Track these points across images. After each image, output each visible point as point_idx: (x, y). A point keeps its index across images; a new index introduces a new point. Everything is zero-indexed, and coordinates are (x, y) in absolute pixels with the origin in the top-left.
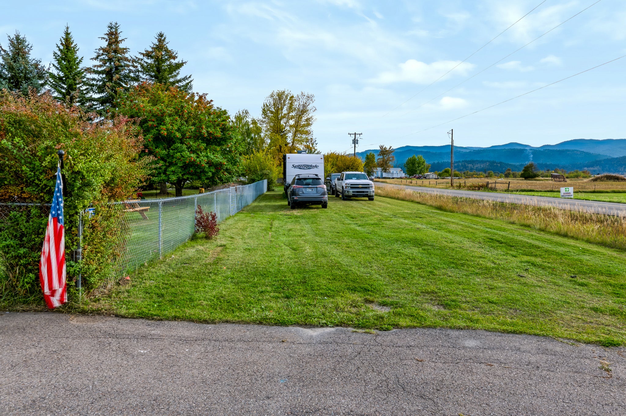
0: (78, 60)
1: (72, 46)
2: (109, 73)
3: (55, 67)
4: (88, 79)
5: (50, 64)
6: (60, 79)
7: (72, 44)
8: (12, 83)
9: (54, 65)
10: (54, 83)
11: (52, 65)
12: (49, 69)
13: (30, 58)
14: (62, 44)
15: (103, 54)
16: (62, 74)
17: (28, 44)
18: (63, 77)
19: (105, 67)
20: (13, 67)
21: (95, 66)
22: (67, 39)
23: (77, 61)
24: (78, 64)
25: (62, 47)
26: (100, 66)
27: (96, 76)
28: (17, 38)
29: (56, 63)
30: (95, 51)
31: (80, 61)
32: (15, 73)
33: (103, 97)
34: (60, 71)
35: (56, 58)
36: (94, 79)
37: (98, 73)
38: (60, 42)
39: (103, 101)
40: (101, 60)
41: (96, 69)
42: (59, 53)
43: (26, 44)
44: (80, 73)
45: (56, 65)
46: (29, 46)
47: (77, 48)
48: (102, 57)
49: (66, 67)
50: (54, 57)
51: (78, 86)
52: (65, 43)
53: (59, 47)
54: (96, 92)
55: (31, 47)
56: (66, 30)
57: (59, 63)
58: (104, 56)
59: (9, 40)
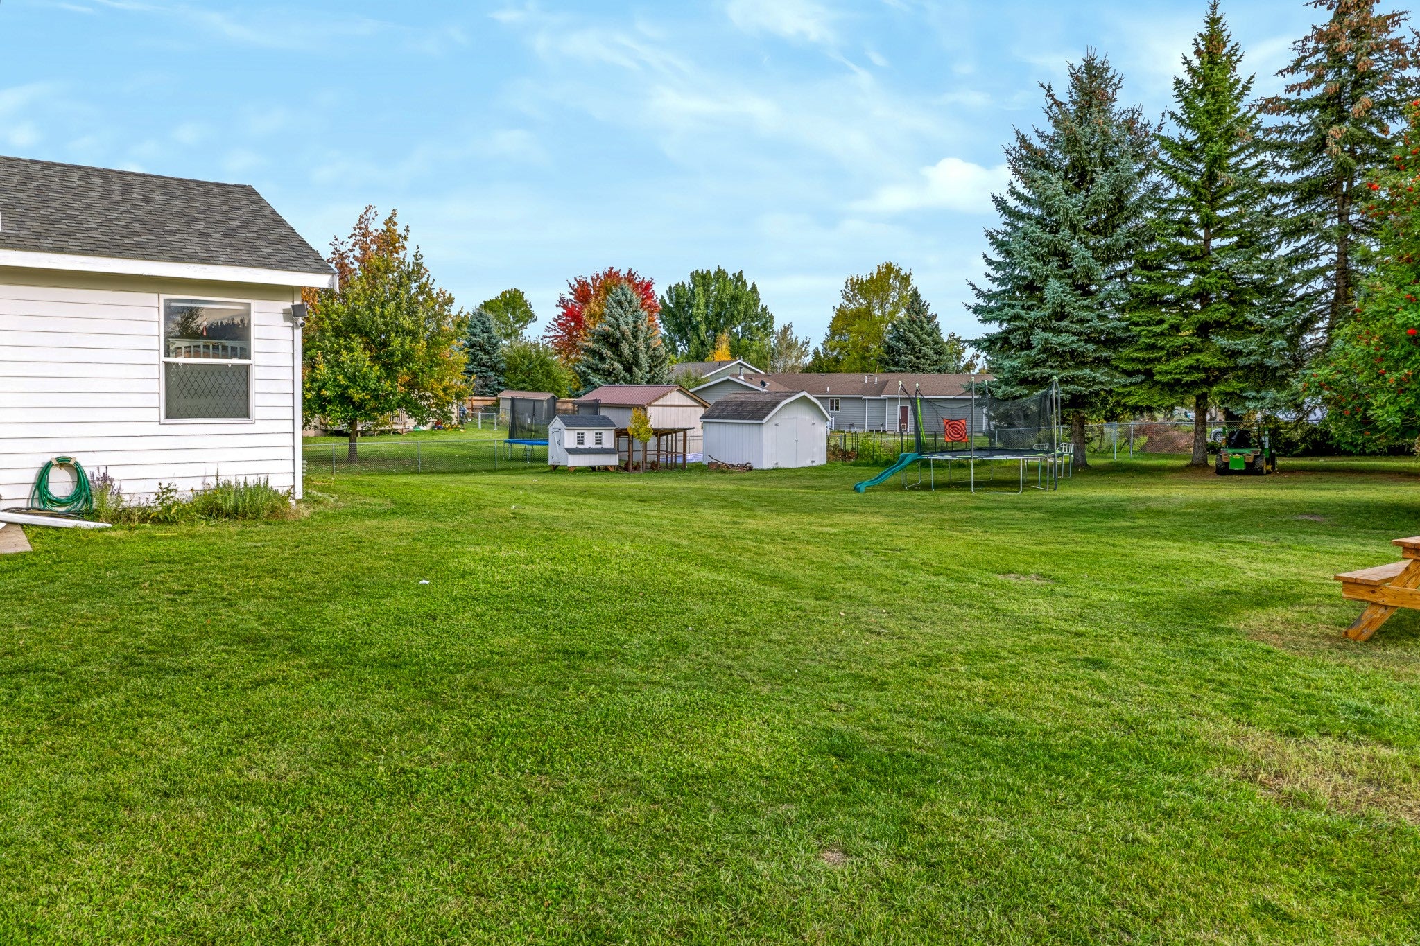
0: (1240, 86)
1: (1225, 50)
2: (1333, 105)
3: (1177, 118)
4: (1268, 131)
5: (1163, 115)
6: (1188, 147)
7: (1225, 46)
8: (1071, 179)
9: (1173, 115)
10: (1170, 162)
11: (1168, 116)
12: (1160, 128)
13: (1115, 110)
14: (1198, 53)
15: (1316, 51)
16: (1190, 136)
17: (1113, 76)
18: (1195, 142)
19: (1323, 86)
20: (1076, 138)
21: (1291, 89)
22: (1212, 35)
23: (1237, 91)
24: (1237, 98)
25: (1196, 62)
26: (1308, 85)
27: (1292, 120)
28: (1089, 66)
29: (1178, 109)
30: (1293, 46)
31: (1246, 88)
32: (1080, 153)
33: (1307, 178)
34: (1189, 126)
35: (1180, 95)
36: (1284, 129)
37: (1302, 107)
38: (1194, 48)
39: (1307, 193)
40: (1310, 68)
41: (1293, 96)
42: (1188, 79)
43: (1109, 75)
44: (1244, 120)
45: (1179, 112)
46: (1116, 81)
47: (1239, 54)
48: (1313, 60)
49: (1207, 112)
50: (1176, 93)
51: (1233, 160)
52: (1207, 48)
53: (1188, 63)
54: (1286, 170)
55: (1120, 81)
56: (1210, 12)
57: (1188, 104)
58: (1319, 56)
59: (1071, 75)
